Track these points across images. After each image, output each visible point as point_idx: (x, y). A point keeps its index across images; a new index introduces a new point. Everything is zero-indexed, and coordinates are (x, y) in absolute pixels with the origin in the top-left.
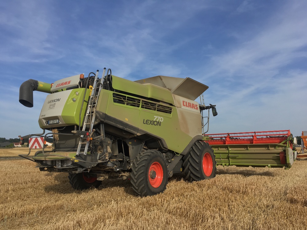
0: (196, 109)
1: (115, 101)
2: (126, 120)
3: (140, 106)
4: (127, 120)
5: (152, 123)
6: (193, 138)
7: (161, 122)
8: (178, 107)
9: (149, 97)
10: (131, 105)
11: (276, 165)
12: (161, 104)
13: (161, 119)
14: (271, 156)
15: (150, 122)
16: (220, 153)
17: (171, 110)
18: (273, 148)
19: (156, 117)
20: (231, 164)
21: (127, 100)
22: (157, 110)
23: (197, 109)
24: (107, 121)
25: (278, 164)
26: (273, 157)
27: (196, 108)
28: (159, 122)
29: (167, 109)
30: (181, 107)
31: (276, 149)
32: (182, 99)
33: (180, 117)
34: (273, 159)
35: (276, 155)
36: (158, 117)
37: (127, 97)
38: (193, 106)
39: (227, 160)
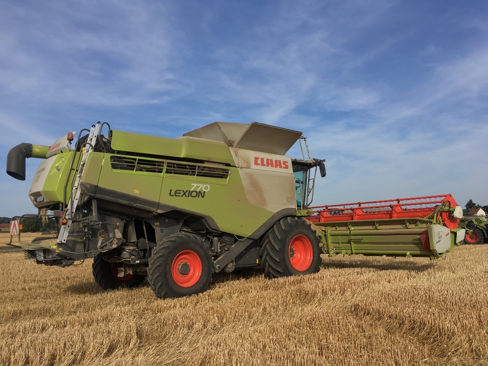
0: (284, 168)
1: (114, 166)
2: (136, 193)
3: (164, 170)
4: (138, 193)
5: (187, 194)
6: (275, 212)
7: (204, 192)
8: (241, 168)
9: (182, 157)
10: (147, 171)
11: (418, 252)
12: (206, 165)
13: (206, 188)
14: (410, 238)
15: (182, 193)
16: (338, 235)
17: (228, 173)
18: (413, 226)
19: (195, 185)
20: (354, 251)
21: (138, 163)
22: (197, 175)
23: (287, 167)
24: (98, 196)
25: (422, 252)
26: (414, 240)
27: (283, 166)
28: (200, 192)
29: (220, 171)
30: (250, 167)
31: (417, 227)
32: (252, 155)
33: (245, 182)
34: (414, 244)
35: (418, 237)
36: (198, 185)
37: (138, 159)
38: (278, 164)
39: (349, 245)
